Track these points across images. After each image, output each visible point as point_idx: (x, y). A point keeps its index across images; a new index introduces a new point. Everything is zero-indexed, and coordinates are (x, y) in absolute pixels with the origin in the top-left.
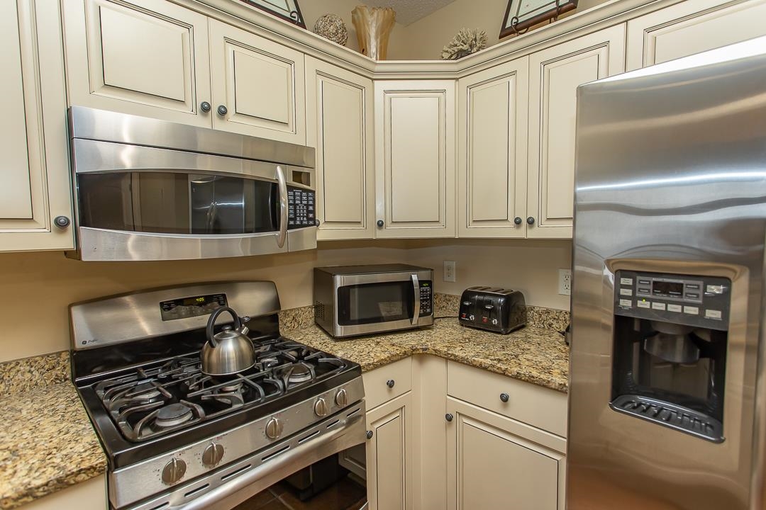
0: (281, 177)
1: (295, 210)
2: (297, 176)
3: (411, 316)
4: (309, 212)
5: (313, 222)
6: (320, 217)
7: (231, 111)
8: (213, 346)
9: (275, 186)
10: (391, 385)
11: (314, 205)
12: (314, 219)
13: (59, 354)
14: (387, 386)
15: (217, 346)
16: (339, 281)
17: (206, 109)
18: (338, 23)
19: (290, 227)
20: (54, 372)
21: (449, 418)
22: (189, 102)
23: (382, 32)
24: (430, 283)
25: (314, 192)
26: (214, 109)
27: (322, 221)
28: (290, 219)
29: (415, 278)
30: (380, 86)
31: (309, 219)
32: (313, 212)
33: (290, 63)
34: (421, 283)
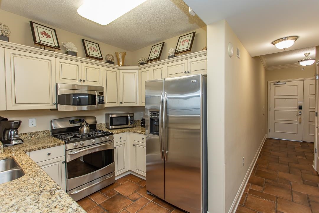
0: (96, 93)
1: (100, 100)
2: (100, 93)
3: (128, 124)
4: (103, 101)
5: (104, 103)
6: (105, 101)
7: (86, 80)
8: (81, 128)
9: (95, 96)
10: (121, 138)
11: (104, 99)
12: (104, 102)
13: (49, 130)
14: (120, 138)
15: (82, 128)
16: (110, 116)
17: (81, 81)
18: (111, 56)
19: (98, 104)
20: (48, 134)
21: (134, 145)
22: (77, 79)
23: (122, 57)
24: (133, 117)
25: (104, 96)
26: (82, 81)
27: (106, 103)
28: (98, 102)
29: (129, 115)
30: (121, 71)
31: (103, 102)
32: (104, 101)
33: (99, 69)
34: (130, 117)
